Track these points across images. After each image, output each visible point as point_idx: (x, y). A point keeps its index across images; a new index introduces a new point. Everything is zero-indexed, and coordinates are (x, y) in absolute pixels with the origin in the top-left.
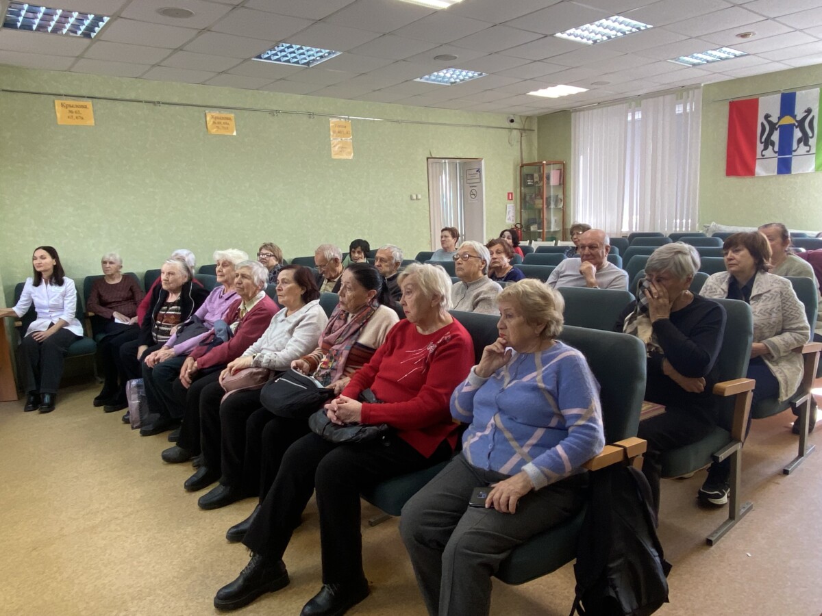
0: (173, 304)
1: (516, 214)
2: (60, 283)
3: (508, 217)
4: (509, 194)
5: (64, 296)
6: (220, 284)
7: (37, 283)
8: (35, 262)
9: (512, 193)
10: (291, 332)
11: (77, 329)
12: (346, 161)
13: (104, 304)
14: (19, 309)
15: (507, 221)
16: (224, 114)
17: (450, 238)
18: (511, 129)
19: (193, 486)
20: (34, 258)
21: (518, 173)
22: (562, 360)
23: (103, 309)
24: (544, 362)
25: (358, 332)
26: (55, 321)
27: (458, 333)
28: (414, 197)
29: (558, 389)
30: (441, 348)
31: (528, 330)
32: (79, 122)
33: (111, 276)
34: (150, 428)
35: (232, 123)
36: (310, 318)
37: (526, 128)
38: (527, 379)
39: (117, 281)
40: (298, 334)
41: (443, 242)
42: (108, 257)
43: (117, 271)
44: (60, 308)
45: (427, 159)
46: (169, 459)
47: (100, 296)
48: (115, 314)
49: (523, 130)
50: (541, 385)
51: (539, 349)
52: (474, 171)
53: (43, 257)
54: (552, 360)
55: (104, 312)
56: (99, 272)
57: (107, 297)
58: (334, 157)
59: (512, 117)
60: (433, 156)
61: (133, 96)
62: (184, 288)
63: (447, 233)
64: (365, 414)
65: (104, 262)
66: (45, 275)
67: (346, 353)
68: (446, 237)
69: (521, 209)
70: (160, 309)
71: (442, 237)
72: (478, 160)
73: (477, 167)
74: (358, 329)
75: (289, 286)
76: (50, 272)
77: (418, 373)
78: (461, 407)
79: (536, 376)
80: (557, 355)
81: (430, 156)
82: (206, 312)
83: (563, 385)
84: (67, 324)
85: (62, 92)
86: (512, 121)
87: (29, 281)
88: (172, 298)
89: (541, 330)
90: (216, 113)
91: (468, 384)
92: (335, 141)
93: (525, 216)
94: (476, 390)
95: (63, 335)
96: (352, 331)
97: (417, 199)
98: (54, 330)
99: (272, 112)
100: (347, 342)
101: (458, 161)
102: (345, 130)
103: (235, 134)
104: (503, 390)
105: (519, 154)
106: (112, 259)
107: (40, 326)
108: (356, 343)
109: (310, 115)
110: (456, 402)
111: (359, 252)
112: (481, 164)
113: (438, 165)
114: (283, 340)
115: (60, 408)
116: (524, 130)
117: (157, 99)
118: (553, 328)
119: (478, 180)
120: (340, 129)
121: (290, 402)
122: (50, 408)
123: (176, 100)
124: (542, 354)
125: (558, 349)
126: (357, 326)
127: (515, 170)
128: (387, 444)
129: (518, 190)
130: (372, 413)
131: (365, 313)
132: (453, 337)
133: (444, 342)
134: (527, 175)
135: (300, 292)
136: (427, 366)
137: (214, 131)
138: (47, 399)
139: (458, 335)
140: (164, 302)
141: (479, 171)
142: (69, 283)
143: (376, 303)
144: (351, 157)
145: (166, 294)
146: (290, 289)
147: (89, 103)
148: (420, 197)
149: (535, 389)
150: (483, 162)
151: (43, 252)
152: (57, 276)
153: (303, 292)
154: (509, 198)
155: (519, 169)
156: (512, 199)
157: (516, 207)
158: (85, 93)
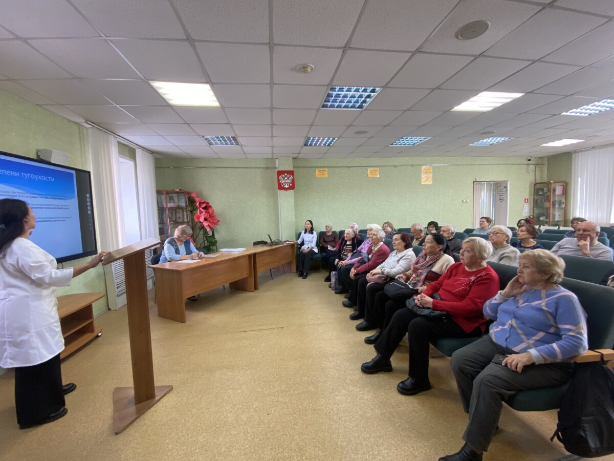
0: (349, 245)
1: (530, 210)
2: (312, 233)
3: (524, 211)
4: (525, 199)
5: (313, 238)
6: (368, 238)
7: (305, 233)
8: (306, 225)
9: (527, 199)
10: (398, 261)
11: (316, 250)
12: (428, 185)
13: (325, 242)
14: (299, 241)
15: (523, 214)
16: (375, 169)
17: (486, 222)
18: (528, 165)
19: (353, 318)
20: (306, 224)
21: (533, 188)
22: (561, 296)
23: (325, 244)
24: (548, 296)
25: (432, 265)
26: (310, 246)
27: (490, 272)
28: (465, 201)
29: (556, 312)
30: (479, 279)
31: (538, 276)
32: (323, 176)
33: (328, 232)
34: (338, 291)
35: (378, 172)
36: (408, 256)
37: (539, 163)
38: (535, 303)
39: (330, 234)
40: (401, 262)
41: (481, 224)
42: (328, 225)
43: (330, 230)
44: (311, 242)
45: (474, 182)
46: (345, 305)
47: (324, 239)
48: (329, 246)
49: (536, 165)
50: (545, 309)
51: (544, 288)
52: (503, 187)
53: (308, 224)
54: (553, 296)
55: (325, 245)
56: (324, 230)
57: (327, 239)
58: (423, 183)
59: (529, 158)
60: (477, 181)
61: (341, 165)
62: (353, 239)
63: (484, 220)
64: (434, 304)
65: (326, 227)
66: (308, 230)
67: (425, 274)
68: (483, 221)
69: (534, 208)
70: (344, 247)
71: (480, 222)
72: (506, 182)
73: (505, 185)
74: (432, 264)
75: (398, 241)
76: (310, 229)
77: (465, 290)
78: (491, 311)
79: (541, 303)
80: (557, 293)
81: (475, 180)
82: (362, 249)
83: (560, 311)
84: (313, 248)
85: (318, 166)
86: (529, 160)
87: (303, 232)
88: (348, 243)
89: (547, 277)
90: (371, 169)
91: (495, 299)
92: (424, 177)
93: (537, 211)
94: (500, 304)
95: (311, 252)
96: (428, 264)
98: (309, 249)
99: (395, 166)
100: (426, 269)
101: (492, 182)
102: (429, 171)
103: (378, 176)
104: (518, 307)
105: (534, 177)
106: (329, 226)
107: (305, 248)
108: (430, 270)
109: (412, 166)
110: (487, 308)
111: (432, 227)
112: (507, 184)
113: (480, 185)
114: (394, 264)
115: (308, 277)
116: (538, 164)
117: (350, 165)
118: (555, 278)
119: (505, 192)
120: (427, 171)
121: (397, 292)
122: (305, 277)
123: (357, 165)
124: (546, 291)
125: (558, 290)
126: (432, 262)
127: (530, 186)
128: (445, 321)
129: (532, 197)
130: (438, 305)
131: (436, 257)
132: (486, 275)
133: (481, 276)
134: (539, 189)
135: (403, 244)
136: (470, 287)
137: (370, 176)
138: (305, 274)
139: (489, 274)
140: (345, 244)
141: (506, 187)
142: (315, 233)
143: (442, 252)
144: (431, 183)
145: (346, 241)
146: (399, 243)
147: (326, 169)
148: (468, 201)
149: (541, 310)
150: (509, 183)
151: (308, 222)
152: (311, 231)
153: (405, 244)
154: (525, 202)
155: (533, 185)
156: (528, 202)
157: (530, 206)
158: (326, 166)
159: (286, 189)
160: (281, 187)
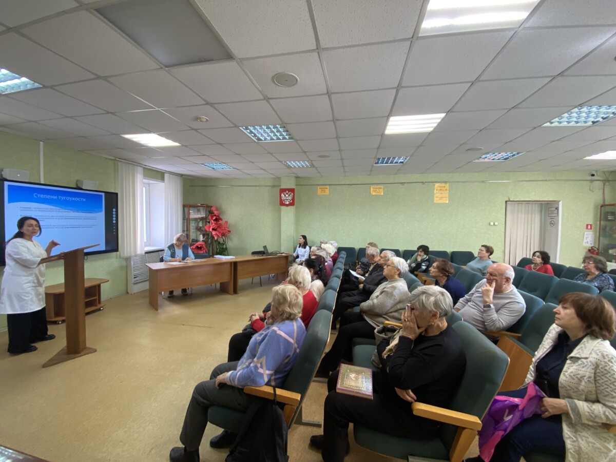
1: (595, 239)
2: (305, 248)
3: (585, 241)
4: (587, 225)
5: (305, 252)
9: (591, 225)
12: (443, 204)
14: (295, 255)
15: (584, 244)
16: (379, 186)
18: (592, 181)
21: (599, 211)
28: (492, 224)
32: (324, 194)
35: (382, 190)
37: (610, 179)
45: (506, 202)
49: (605, 181)
52: (554, 209)
53: (301, 239)
58: (435, 202)
59: (593, 173)
60: (511, 200)
61: (343, 183)
63: (484, 248)
66: (302, 244)
69: (599, 237)
72: (556, 202)
73: (556, 206)
81: (507, 200)
85: (320, 184)
86: (593, 175)
87: (298, 246)
90: (375, 186)
92: (437, 195)
93: (605, 241)
97: (494, 224)
99: (403, 183)
102: (445, 189)
103: (382, 194)
105: (601, 197)
106: (323, 241)
109: (423, 183)
112: (558, 205)
116: (608, 181)
117: (352, 183)
119: (556, 215)
120: (441, 188)
123: (359, 183)
127: (596, 207)
129: (598, 223)
134: (608, 212)
137: (374, 194)
141: (557, 209)
142: (307, 248)
144: (447, 202)
147: (328, 187)
148: (496, 224)
150: (560, 203)
151: (301, 237)
152: (304, 246)
154: (587, 228)
155: (599, 207)
156: (591, 228)
157: (595, 235)
158: (327, 183)
159: (287, 205)
160: (282, 203)
